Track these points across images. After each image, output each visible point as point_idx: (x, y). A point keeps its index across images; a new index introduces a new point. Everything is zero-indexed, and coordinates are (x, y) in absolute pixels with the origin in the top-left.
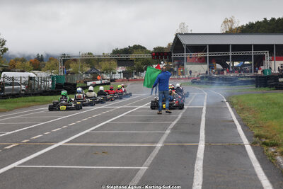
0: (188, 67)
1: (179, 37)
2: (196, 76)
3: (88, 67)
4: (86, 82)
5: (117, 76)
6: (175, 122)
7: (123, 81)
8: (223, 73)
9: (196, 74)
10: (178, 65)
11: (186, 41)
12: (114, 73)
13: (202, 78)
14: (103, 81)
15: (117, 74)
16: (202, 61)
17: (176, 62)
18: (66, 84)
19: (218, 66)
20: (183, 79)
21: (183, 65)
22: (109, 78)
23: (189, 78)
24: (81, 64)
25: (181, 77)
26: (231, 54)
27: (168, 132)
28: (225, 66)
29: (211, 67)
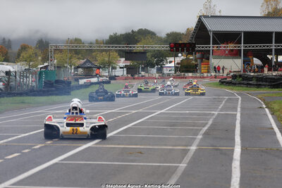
0: (215, 62)
1: (204, 20)
2: (225, 75)
3: (79, 59)
4: (77, 80)
5: (119, 72)
6: (206, 128)
7: (126, 79)
8: (263, 71)
9: (226, 72)
10: (201, 59)
11: (212, 26)
12: (114, 68)
13: (234, 77)
14: (101, 79)
15: (118, 69)
16: (235, 54)
17: (198, 55)
18: (57, 82)
19: (257, 61)
20: (207, 77)
21: (208, 59)
22: (107, 74)
23: (216, 77)
24: (69, 55)
25: (205, 75)
26: (273, 46)
27: (200, 137)
28: (266, 62)
29: (247, 62)
